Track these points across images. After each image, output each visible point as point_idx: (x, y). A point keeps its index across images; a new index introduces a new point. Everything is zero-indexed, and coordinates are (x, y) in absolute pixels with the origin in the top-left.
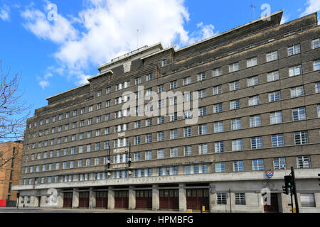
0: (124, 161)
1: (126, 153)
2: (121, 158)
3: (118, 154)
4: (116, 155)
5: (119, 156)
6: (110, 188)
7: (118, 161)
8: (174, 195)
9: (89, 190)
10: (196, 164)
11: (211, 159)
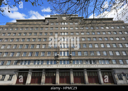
0: (66, 55)
1: (68, 51)
2: (64, 54)
3: (63, 51)
4: (61, 52)
5: (63, 52)
6: (57, 70)
7: (63, 55)
8: (95, 75)
9: (42, 71)
10: (103, 60)
11: (110, 58)
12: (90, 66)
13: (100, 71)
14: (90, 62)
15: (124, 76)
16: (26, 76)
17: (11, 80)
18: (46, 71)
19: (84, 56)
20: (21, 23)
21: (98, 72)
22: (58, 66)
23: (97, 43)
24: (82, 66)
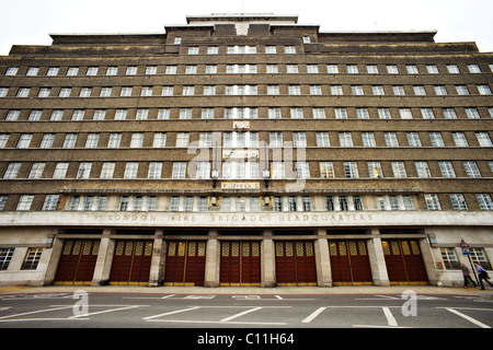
8: (358, 252)
9: (152, 237)
10: (393, 194)
11: (417, 188)
12: (341, 218)
13: (376, 236)
14: (342, 204)
15: (468, 254)
16: (94, 253)
17: (35, 267)
18: (167, 237)
19: (318, 181)
20: (70, 48)
21: (369, 243)
22: (217, 217)
23: (373, 129)
24: (310, 218)
